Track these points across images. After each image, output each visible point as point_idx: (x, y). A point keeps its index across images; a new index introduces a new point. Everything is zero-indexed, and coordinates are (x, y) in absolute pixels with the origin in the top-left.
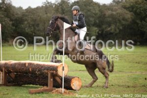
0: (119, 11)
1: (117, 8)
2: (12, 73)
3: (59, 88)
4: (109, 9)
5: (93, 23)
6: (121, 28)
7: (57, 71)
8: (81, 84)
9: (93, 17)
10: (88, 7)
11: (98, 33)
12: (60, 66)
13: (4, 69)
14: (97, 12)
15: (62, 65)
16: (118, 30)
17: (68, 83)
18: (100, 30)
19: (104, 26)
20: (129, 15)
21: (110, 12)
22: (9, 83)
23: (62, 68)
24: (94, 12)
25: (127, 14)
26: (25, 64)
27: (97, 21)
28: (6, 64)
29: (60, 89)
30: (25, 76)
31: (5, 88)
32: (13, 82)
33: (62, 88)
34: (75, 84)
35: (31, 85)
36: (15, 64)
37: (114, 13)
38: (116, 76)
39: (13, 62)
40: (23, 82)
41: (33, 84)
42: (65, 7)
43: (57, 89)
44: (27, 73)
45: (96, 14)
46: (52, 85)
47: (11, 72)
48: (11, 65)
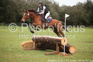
2: (39, 43)
7: (61, 42)
8: (75, 50)
12: (63, 39)
13: (35, 41)
22: (38, 48)
23: (64, 40)
29: (63, 53)
32: (40, 48)
34: (72, 50)
41: (50, 49)
46: (59, 50)
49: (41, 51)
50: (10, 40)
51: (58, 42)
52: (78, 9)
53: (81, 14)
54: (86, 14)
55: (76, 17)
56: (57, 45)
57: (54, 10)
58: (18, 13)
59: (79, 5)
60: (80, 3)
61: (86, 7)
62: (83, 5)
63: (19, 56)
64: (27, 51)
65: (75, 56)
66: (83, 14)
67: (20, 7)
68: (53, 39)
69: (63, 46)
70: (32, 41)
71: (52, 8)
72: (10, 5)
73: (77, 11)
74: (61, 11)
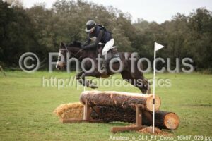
3: (149, 126)
8: (177, 121)
12: (150, 99)
23: (152, 101)
26: (110, 95)
28: (89, 95)
29: (151, 127)
31: (90, 124)
34: (170, 122)
36: (99, 95)
40: (109, 117)
44: (111, 107)
46: (141, 122)
47: (95, 105)
48: (94, 96)
49: (100, 124)
50: (26, 103)
51: (139, 103)
52: (177, 30)
53: (184, 40)
54: (194, 42)
55: (171, 48)
56: (137, 110)
57: (120, 32)
58: (35, 40)
59: (178, 20)
60: (180, 16)
61: (196, 26)
62: (188, 21)
63: (56, 135)
64: (70, 124)
66: (188, 41)
67: (40, 27)
69: (151, 113)
70: (80, 103)
71: (115, 29)
72: (16, 21)
73: (175, 33)
74: (137, 34)
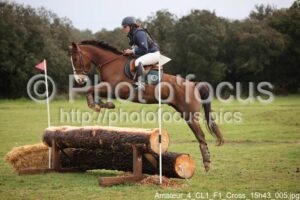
0: (264, 32)
1: (259, 26)
2: (69, 149)
3: (154, 174)
4: (244, 29)
5: (216, 54)
6: (268, 62)
7: (148, 143)
9: (215, 44)
10: (207, 26)
11: (226, 72)
12: (155, 134)
13: (53, 142)
14: (223, 34)
15: (158, 131)
16: (262, 67)
17: (169, 166)
18: (229, 68)
19: (237, 61)
20: (281, 40)
21: (246, 34)
22: (64, 166)
23: (157, 138)
24: (218, 35)
25: (277, 37)
26: (91, 132)
27: (224, 51)
28: (57, 132)
29: (156, 176)
30: (91, 153)
32: (71, 164)
33: (158, 174)
34: (182, 167)
35: (103, 171)
36: (74, 132)
37: (255, 36)
38: (259, 151)
39: (70, 128)
42: (165, 27)
43: (149, 177)
44: (94, 148)
45: (221, 39)
46: (140, 169)
47: (66, 147)
48: (67, 134)
51: (137, 142)
56: (135, 152)
65: (193, 186)
68: (122, 135)
